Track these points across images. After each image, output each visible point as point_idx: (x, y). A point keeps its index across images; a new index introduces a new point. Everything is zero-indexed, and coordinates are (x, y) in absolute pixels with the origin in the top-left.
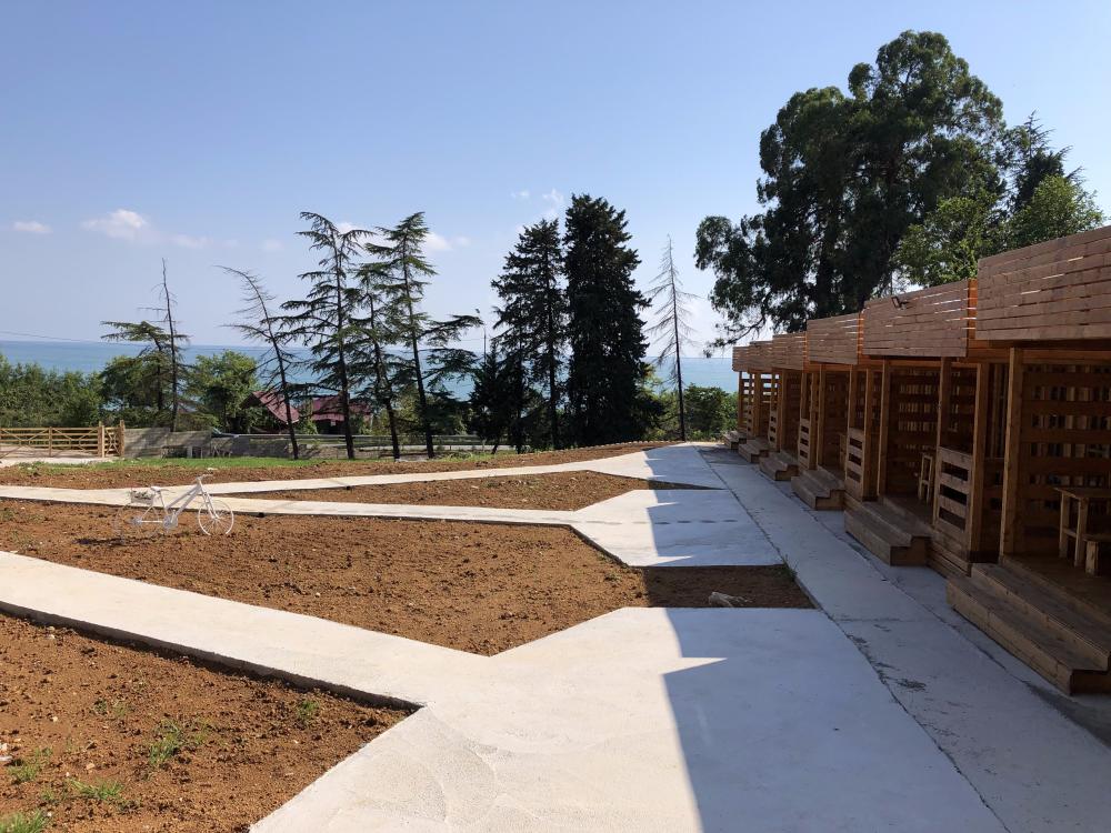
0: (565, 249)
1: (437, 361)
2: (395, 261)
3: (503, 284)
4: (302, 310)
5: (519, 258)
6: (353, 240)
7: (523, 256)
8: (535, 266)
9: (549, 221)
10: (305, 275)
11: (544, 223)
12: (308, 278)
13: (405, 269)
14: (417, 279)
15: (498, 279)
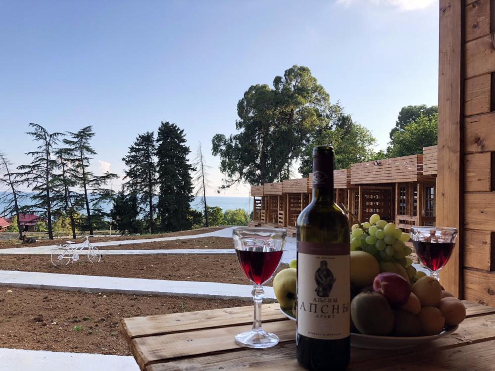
0: (157, 145)
1: (95, 194)
2: (76, 148)
3: (127, 159)
4: (27, 170)
5: (135, 148)
6: (55, 137)
7: (137, 147)
8: (143, 152)
9: (150, 132)
10: (29, 153)
11: (148, 133)
12: (31, 155)
13: (81, 152)
14: (87, 156)
15: (125, 157)
